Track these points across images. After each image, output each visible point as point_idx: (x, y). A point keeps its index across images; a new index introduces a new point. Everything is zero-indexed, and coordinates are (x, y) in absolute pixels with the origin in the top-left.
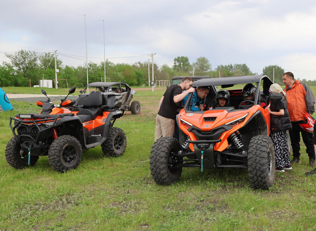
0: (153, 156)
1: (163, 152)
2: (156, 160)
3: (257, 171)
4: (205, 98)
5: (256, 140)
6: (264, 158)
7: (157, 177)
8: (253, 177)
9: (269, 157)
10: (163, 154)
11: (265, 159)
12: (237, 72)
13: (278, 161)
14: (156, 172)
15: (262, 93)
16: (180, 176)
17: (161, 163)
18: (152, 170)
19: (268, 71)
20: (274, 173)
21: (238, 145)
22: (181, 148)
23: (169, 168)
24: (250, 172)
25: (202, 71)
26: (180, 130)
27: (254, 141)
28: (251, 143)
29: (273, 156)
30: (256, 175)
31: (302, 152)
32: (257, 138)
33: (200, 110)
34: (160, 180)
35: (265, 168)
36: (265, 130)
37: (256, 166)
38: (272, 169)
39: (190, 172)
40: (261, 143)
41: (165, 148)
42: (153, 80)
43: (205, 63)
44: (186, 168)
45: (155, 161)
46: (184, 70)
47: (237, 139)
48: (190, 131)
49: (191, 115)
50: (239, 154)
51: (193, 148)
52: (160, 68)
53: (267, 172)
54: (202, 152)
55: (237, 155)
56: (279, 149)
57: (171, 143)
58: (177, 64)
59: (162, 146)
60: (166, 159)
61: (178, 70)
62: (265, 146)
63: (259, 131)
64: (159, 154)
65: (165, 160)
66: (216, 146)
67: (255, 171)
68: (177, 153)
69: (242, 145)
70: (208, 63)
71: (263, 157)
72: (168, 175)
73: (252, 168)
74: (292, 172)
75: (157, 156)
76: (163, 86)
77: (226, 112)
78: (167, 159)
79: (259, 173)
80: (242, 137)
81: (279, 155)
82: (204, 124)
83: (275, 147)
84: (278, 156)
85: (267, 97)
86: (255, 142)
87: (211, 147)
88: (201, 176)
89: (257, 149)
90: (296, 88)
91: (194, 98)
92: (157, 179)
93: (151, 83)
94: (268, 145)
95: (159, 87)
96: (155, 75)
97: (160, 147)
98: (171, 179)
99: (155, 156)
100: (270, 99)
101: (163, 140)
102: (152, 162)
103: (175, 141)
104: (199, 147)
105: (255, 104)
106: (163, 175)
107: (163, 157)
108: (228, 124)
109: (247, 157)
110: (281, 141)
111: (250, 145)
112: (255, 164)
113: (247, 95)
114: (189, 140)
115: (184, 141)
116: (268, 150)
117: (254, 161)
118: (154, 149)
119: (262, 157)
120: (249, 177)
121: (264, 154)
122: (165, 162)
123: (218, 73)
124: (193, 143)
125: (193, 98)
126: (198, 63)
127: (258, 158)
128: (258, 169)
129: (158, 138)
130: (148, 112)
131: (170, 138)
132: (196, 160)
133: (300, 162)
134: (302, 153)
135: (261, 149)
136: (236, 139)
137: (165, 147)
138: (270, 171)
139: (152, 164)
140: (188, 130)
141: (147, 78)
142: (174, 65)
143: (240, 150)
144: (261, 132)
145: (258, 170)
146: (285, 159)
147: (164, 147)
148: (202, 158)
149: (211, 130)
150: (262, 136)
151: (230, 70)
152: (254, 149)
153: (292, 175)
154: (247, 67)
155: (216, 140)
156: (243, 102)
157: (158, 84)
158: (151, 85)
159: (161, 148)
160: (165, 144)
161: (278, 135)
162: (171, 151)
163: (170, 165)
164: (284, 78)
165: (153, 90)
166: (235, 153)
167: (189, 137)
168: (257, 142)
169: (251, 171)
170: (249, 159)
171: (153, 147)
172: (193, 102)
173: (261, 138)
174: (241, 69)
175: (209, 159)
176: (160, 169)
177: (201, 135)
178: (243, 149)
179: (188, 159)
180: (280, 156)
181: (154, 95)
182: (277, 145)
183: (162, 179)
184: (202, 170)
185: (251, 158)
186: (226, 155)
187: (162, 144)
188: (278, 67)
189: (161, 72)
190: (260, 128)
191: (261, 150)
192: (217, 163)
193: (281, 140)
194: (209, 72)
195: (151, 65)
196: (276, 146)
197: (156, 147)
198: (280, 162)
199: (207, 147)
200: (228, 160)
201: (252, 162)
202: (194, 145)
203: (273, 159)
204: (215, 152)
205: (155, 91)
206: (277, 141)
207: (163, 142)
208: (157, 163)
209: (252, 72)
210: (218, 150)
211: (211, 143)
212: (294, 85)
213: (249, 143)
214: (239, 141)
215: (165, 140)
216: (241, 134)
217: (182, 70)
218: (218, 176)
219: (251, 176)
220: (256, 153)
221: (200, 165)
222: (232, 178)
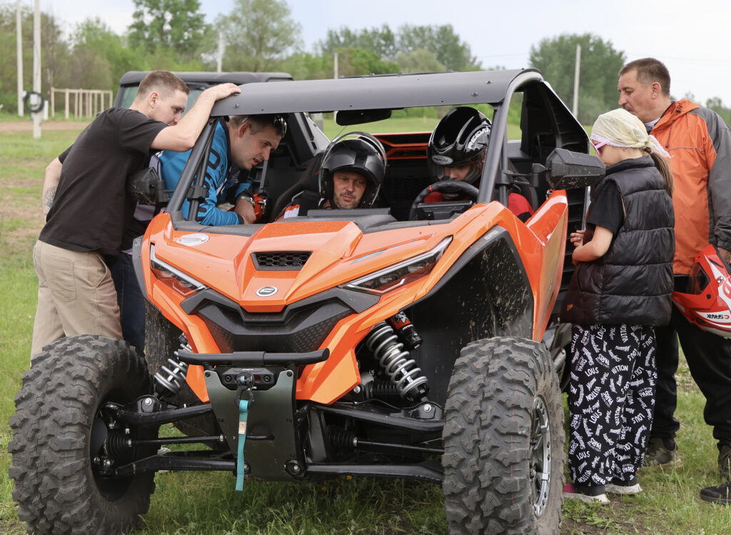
0: (25, 421)
1: (71, 403)
2: (39, 435)
3: (483, 491)
4: (265, 167)
5: (481, 354)
6: (516, 434)
7: (42, 510)
8: (467, 520)
9: (536, 434)
10: (70, 411)
11: (518, 439)
12: (413, 60)
13: (582, 456)
14: (36, 492)
15: (517, 154)
16: (144, 511)
17: (60, 451)
18: (20, 479)
19: (551, 59)
20: (559, 504)
21: (401, 375)
22: (149, 386)
23: (94, 473)
24: (453, 495)
25: (259, 51)
26: (151, 305)
27: (474, 360)
28: (457, 369)
29: (554, 432)
30: (478, 509)
31: (689, 416)
32: (485, 348)
33: (241, 222)
34: (52, 528)
35: (517, 478)
36: (526, 316)
37: (477, 468)
38: (550, 485)
39: (191, 493)
40: (502, 368)
41: (78, 382)
42: (37, 87)
43: (274, 20)
44: (173, 477)
45: (32, 439)
46: (178, 46)
47: (397, 351)
48: (194, 312)
49: (198, 239)
50: (407, 415)
51: (204, 386)
52: (69, 33)
53: (525, 500)
54: (244, 404)
55: (397, 419)
56: (597, 405)
57: (108, 364)
58: (148, 19)
59: (68, 374)
60: (83, 433)
61: (151, 47)
62: (520, 383)
63: (498, 317)
64: (54, 409)
65: (78, 437)
66: (304, 382)
67: (474, 490)
68: (135, 408)
69: (421, 380)
70: (285, 19)
71: (513, 431)
72: (92, 505)
73: (463, 478)
74: (640, 502)
75: (44, 418)
76: (84, 113)
77: (351, 230)
78: (90, 432)
79: (491, 500)
80: (420, 342)
81: (593, 427)
82: (255, 280)
83: (582, 394)
84: (589, 434)
85: (538, 167)
86: (479, 365)
87: (284, 381)
88: (237, 512)
89: (487, 395)
90: (675, 129)
91: (214, 167)
92: (42, 521)
93: (26, 99)
94: (536, 381)
95: (64, 120)
96: (48, 65)
97: (58, 377)
98: (103, 521)
99: (33, 419)
100: (548, 180)
101: (69, 349)
102: (20, 444)
103: (124, 355)
104: (230, 383)
105: (480, 198)
106: (67, 503)
107: (70, 424)
108: (360, 285)
109: (440, 430)
110: (609, 370)
111: (454, 379)
112: (473, 460)
113: (450, 161)
114: (186, 350)
115: (167, 357)
116: (535, 402)
117: (470, 447)
118: (31, 388)
119: (504, 431)
120: (449, 518)
121: (514, 419)
122: (78, 446)
123: (329, 63)
124: (206, 364)
125: (209, 163)
126: (239, 15)
127: (488, 435)
128: (485, 485)
129: (50, 342)
130: (13, 229)
131: (104, 340)
132: (217, 442)
133: (678, 461)
134: (688, 423)
135: (502, 397)
136: (395, 352)
137: (81, 378)
138: (539, 493)
139: (22, 455)
140: (182, 306)
141: (9, 79)
142: (132, 21)
143: (410, 402)
144: (507, 323)
145: (486, 489)
146: (635, 445)
147: (75, 379)
148: (242, 430)
149: (286, 307)
150: (508, 339)
151: (384, 52)
152: (474, 396)
153: (639, 517)
154: (456, 39)
155: (306, 351)
156: (431, 188)
157: (59, 107)
158: (28, 110)
159: (60, 385)
160: (79, 369)
161: (597, 341)
162: (108, 397)
163: (102, 462)
164: (626, 85)
165: (37, 133)
166: (387, 411)
167: (189, 340)
168: (487, 364)
169: (455, 491)
170: (448, 438)
171: (26, 380)
172: (210, 182)
173: (503, 348)
174: (432, 48)
175: (271, 437)
176: (54, 477)
177: (240, 331)
178: (424, 395)
179: (184, 435)
180: (598, 433)
181: (40, 156)
182: (590, 386)
183: (65, 523)
184: (239, 486)
185: (460, 434)
186: (351, 418)
187: (69, 364)
188: (600, 41)
189: (76, 52)
190: (502, 305)
191: (501, 403)
192: (310, 454)
193: (613, 363)
194: (289, 59)
195: (31, 18)
196: (586, 388)
197: (40, 380)
198: (597, 459)
199: (266, 382)
200: (355, 441)
201: (460, 454)
202: (208, 375)
203: (554, 443)
204: (302, 406)
205: (45, 136)
206: (593, 367)
207: (71, 359)
208: (45, 451)
209: (481, 63)
210: (313, 398)
211: (284, 364)
212: (666, 119)
213: (450, 369)
214: (407, 358)
215: (79, 349)
216: (417, 328)
217: (166, 46)
218: (311, 511)
219: (456, 515)
220: (480, 412)
221: (233, 464)
222: (372, 522)
